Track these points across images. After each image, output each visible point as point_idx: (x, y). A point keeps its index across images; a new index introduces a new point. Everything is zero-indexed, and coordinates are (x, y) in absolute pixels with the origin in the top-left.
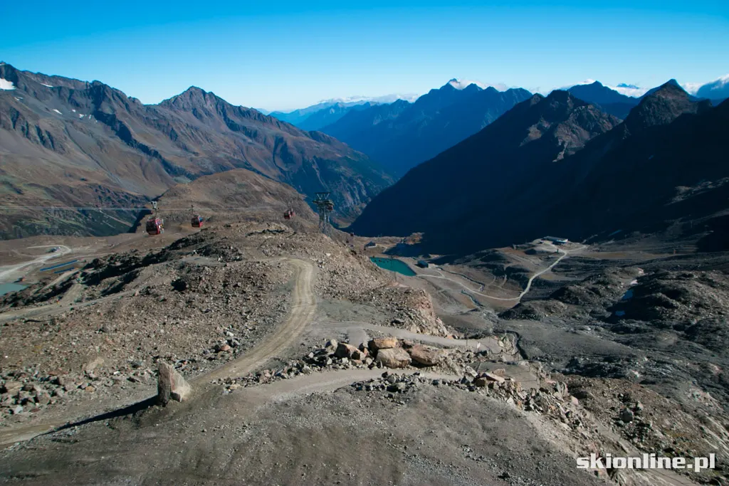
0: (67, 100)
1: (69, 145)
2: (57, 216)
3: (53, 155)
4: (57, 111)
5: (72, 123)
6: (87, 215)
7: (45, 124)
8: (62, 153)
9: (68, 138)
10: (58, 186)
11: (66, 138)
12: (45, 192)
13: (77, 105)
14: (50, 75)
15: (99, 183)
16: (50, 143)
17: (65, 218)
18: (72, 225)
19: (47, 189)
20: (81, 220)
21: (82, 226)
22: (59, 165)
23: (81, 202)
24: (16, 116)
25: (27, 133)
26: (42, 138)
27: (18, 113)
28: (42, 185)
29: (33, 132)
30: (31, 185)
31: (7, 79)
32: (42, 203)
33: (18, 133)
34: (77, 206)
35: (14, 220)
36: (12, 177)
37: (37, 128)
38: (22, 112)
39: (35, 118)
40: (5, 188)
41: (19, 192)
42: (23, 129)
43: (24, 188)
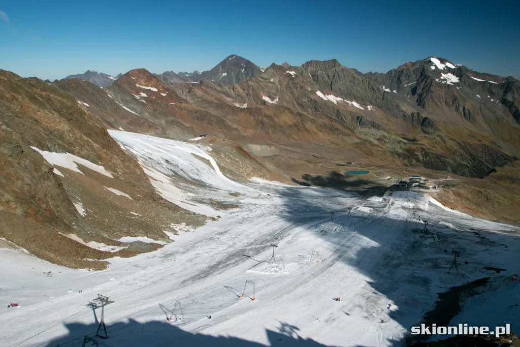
0: (486, 90)
1: (480, 119)
2: (459, 158)
3: (467, 123)
4: (478, 96)
5: (485, 104)
6: (475, 161)
7: (468, 105)
8: (472, 123)
9: (480, 114)
10: (464, 142)
11: (478, 114)
14: (481, 72)
15: (488, 144)
16: (468, 116)
17: (462, 160)
18: (465, 165)
19: (458, 143)
20: (470, 163)
21: (470, 166)
23: (474, 153)
24: (455, 99)
25: (457, 110)
26: (464, 113)
27: (456, 97)
28: (456, 140)
29: (461, 109)
30: (451, 139)
31: (456, 76)
32: (453, 150)
33: (453, 108)
34: (471, 155)
35: (438, 157)
36: (443, 133)
37: (464, 108)
38: (458, 97)
39: (464, 100)
40: (438, 139)
41: (444, 142)
42: (456, 107)
43: (447, 140)
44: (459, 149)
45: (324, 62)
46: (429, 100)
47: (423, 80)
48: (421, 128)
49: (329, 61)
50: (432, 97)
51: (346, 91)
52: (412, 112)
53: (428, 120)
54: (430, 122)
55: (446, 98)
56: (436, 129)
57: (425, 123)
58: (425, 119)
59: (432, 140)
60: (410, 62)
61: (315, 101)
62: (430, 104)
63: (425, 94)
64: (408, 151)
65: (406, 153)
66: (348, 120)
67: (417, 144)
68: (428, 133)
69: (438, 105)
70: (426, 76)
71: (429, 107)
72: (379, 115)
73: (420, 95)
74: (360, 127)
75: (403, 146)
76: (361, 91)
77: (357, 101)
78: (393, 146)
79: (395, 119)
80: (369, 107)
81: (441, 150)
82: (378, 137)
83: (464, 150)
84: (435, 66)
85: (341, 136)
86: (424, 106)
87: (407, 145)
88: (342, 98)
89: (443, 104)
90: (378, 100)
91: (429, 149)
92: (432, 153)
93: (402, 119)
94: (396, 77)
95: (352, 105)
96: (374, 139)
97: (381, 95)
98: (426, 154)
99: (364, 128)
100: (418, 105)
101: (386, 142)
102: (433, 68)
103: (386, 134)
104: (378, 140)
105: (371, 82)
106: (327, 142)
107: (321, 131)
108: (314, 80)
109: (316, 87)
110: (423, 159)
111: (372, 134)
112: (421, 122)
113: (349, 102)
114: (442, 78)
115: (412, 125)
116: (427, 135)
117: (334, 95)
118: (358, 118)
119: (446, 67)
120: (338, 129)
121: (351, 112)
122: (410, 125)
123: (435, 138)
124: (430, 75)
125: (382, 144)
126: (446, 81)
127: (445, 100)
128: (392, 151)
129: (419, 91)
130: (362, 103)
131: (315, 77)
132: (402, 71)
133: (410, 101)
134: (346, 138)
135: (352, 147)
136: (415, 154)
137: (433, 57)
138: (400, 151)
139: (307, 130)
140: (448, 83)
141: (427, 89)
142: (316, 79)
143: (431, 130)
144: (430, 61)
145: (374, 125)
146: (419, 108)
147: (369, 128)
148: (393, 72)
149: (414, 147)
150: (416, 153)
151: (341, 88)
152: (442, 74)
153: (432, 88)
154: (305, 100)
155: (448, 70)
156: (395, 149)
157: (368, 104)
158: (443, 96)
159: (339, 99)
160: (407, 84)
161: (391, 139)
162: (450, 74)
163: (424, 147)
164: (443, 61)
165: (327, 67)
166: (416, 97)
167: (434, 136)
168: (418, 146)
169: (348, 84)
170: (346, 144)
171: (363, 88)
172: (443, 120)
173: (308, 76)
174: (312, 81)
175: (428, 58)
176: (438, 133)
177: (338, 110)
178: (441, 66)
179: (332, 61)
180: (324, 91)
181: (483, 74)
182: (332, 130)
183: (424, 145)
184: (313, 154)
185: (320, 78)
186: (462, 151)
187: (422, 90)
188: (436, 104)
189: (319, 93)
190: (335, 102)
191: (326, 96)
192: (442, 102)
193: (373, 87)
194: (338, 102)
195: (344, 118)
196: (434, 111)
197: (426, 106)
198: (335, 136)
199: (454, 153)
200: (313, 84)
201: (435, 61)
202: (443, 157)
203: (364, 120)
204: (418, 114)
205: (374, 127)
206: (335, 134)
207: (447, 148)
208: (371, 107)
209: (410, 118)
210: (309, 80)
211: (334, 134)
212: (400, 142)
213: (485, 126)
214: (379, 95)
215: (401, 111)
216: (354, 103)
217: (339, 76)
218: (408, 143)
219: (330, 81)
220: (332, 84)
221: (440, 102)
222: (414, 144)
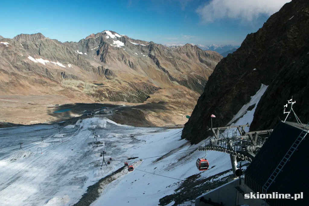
0: (140, 50)
1: (139, 67)
2: (130, 93)
3: (132, 70)
4: (136, 53)
5: (140, 58)
6: (139, 93)
7: (131, 60)
8: (135, 70)
9: (138, 64)
10: (131, 82)
11: (137, 64)
12: (128, 84)
13: (143, 52)
14: (136, 39)
15: (145, 82)
16: (132, 66)
17: (132, 93)
19: (128, 83)
20: (137, 94)
21: (137, 96)
22: (134, 74)
23: (138, 88)
24: (123, 56)
25: (126, 63)
26: (130, 64)
27: (124, 55)
28: (127, 81)
29: (127, 62)
30: (124, 81)
31: (122, 42)
32: (126, 88)
33: (123, 62)
34: (137, 90)
35: (117, 93)
36: (119, 78)
37: (129, 61)
38: (125, 55)
39: (129, 57)
40: (116, 82)
41: (120, 83)
42: (125, 61)
43: (122, 82)
44: (130, 87)
45: (32, 35)
46: (108, 58)
47: (103, 45)
48: (105, 76)
49: (36, 34)
50: (109, 56)
51: (51, 55)
52: (98, 66)
53: (108, 71)
54: (110, 72)
55: (118, 56)
56: (114, 76)
57: (107, 73)
58: (107, 70)
59: (113, 83)
60: (93, 34)
61: (28, 64)
62: (108, 60)
63: (105, 54)
64: (99, 91)
65: (97, 93)
66: (55, 75)
67: (104, 87)
68: (110, 79)
69: (113, 60)
70: (104, 43)
71: (109, 62)
72: (76, 70)
73: (102, 55)
74: (64, 79)
75: (95, 89)
76: (62, 55)
77: (60, 62)
78: (89, 90)
79: (87, 72)
81: (119, 89)
82: (77, 85)
83: (132, 87)
84: (109, 36)
85: (49, 87)
86: (105, 62)
87: (97, 88)
88: (49, 60)
89: (117, 59)
90: (75, 60)
91: (112, 89)
92: (113, 91)
93: (92, 71)
94: (86, 44)
95: (57, 65)
96: (75, 86)
98: (110, 93)
99: (67, 80)
100: (102, 61)
101: (83, 88)
102: (108, 37)
103: (83, 83)
104: (78, 87)
105: (68, 48)
106: (39, 92)
107: (33, 85)
108: (25, 49)
109: (27, 53)
110: (109, 96)
111: (73, 83)
112: (105, 72)
113: (54, 63)
114: (114, 43)
116: (110, 80)
117: (42, 59)
118: (62, 73)
119: (116, 36)
120: (46, 82)
121: (56, 70)
122: (98, 75)
123: (114, 82)
124: (107, 42)
125: (81, 89)
126: (117, 45)
127: (117, 57)
128: (88, 93)
129: (101, 52)
130: (64, 63)
131: (26, 46)
132: (89, 40)
133: (96, 59)
134: (53, 88)
135: (59, 94)
136: (104, 94)
137: (107, 31)
138: (93, 92)
139: (21, 85)
140: (118, 46)
141: (106, 51)
142: (26, 48)
143: (111, 77)
144: (105, 33)
145: (74, 77)
146: (103, 63)
147: (71, 80)
148: (83, 41)
149: (102, 89)
150: (104, 92)
151: (47, 53)
152: (114, 41)
153: (109, 50)
154: (19, 63)
155: (118, 39)
156: (90, 91)
157: (68, 63)
158: (116, 55)
159: (47, 61)
160: (93, 48)
161: (87, 85)
162: (118, 41)
163: (108, 88)
164: (113, 33)
165: (34, 38)
166: (100, 56)
167: (114, 80)
168: (104, 88)
169: (51, 50)
170: (54, 92)
171: (63, 52)
172: (117, 70)
173: (20, 46)
174: (24, 49)
175: (104, 31)
176: (116, 78)
177: (46, 69)
178: (113, 36)
179: (38, 34)
180: (35, 56)
181: (137, 40)
182: (41, 83)
183: (108, 87)
184: (29, 103)
185: (29, 47)
186: (132, 88)
187: (103, 51)
188: (112, 60)
189: (30, 58)
190: (44, 64)
191: (36, 59)
192: (116, 59)
193: (70, 52)
194: (46, 64)
195: (52, 74)
196: (112, 65)
197: (107, 62)
198: (44, 87)
199: (127, 90)
200: (25, 51)
201: (108, 33)
202: (121, 93)
203: (66, 74)
204: (102, 67)
205: (74, 78)
206: (45, 86)
207: (122, 87)
208: (70, 65)
209: (97, 70)
210: (21, 48)
211: (43, 86)
212: (92, 87)
213: (142, 71)
214: (75, 56)
215: (91, 66)
216: (58, 63)
217: (44, 45)
218: (98, 87)
219: (38, 49)
220: (39, 51)
221: (115, 59)
222: (102, 87)
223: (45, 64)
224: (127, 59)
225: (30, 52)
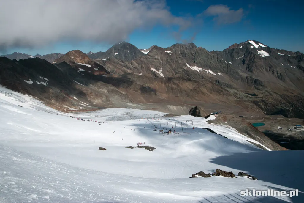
0: (286, 61)
1: (287, 79)
3: (280, 82)
4: (282, 64)
5: (287, 69)
7: (279, 70)
8: (284, 82)
10: (283, 95)
11: (285, 75)
13: (290, 62)
15: (298, 95)
16: (280, 77)
17: (285, 107)
19: (280, 95)
22: (283, 86)
23: (291, 101)
24: (271, 67)
25: (273, 74)
26: (278, 75)
28: (278, 93)
29: (275, 73)
30: (275, 93)
31: (267, 52)
32: (279, 100)
33: (270, 73)
36: (269, 89)
37: (277, 72)
38: (273, 65)
39: (276, 67)
40: (267, 93)
41: (271, 95)
42: (272, 72)
43: (273, 93)
44: (282, 99)
46: (255, 68)
47: (249, 55)
48: (254, 86)
50: (256, 66)
51: (204, 63)
52: (246, 76)
53: (258, 81)
54: (260, 82)
55: (265, 66)
56: (264, 87)
57: (256, 83)
58: (256, 80)
62: (255, 70)
63: (251, 64)
67: (259, 97)
69: (260, 70)
71: (255, 72)
72: (226, 79)
73: (249, 65)
76: (213, 64)
77: (212, 70)
79: (236, 80)
80: (219, 73)
81: (272, 101)
84: (253, 45)
86: (252, 72)
88: (202, 68)
89: (264, 70)
90: (224, 69)
91: (267, 100)
92: (269, 103)
93: (241, 81)
95: (209, 72)
97: (226, 65)
98: (266, 104)
100: (248, 71)
101: (237, 97)
102: (252, 47)
105: (219, 57)
108: (183, 57)
109: (185, 61)
112: (253, 82)
113: (206, 70)
114: (258, 53)
115: (248, 84)
116: (259, 91)
117: (197, 66)
119: (260, 46)
122: (246, 84)
123: (264, 93)
124: (252, 51)
126: (261, 55)
127: (264, 67)
129: (247, 62)
130: (215, 71)
131: (184, 54)
133: (242, 68)
141: (252, 61)
143: (261, 88)
144: (249, 43)
145: (228, 86)
146: (250, 73)
148: (227, 50)
150: (259, 104)
151: (201, 61)
152: (258, 51)
153: (255, 60)
155: (262, 48)
157: (219, 71)
158: (263, 65)
159: (200, 69)
160: (237, 57)
162: (262, 51)
163: (264, 99)
166: (246, 66)
167: (264, 91)
168: (259, 99)
169: (204, 58)
171: (214, 61)
172: (266, 80)
173: (179, 54)
174: (182, 57)
176: (266, 89)
177: (203, 76)
180: (191, 64)
185: (187, 55)
186: (285, 101)
187: (249, 61)
190: (198, 71)
191: (192, 67)
193: (221, 61)
196: (259, 75)
197: (253, 71)
199: (280, 102)
200: (183, 59)
204: (251, 77)
207: (275, 99)
208: (221, 73)
209: (245, 79)
210: (180, 57)
212: (247, 97)
213: (291, 83)
215: (239, 75)
216: (210, 71)
217: (198, 53)
218: (253, 97)
219: (194, 57)
220: (194, 59)
221: (262, 69)
222: (257, 97)
223: (200, 71)
224: (275, 70)
225: (187, 60)
